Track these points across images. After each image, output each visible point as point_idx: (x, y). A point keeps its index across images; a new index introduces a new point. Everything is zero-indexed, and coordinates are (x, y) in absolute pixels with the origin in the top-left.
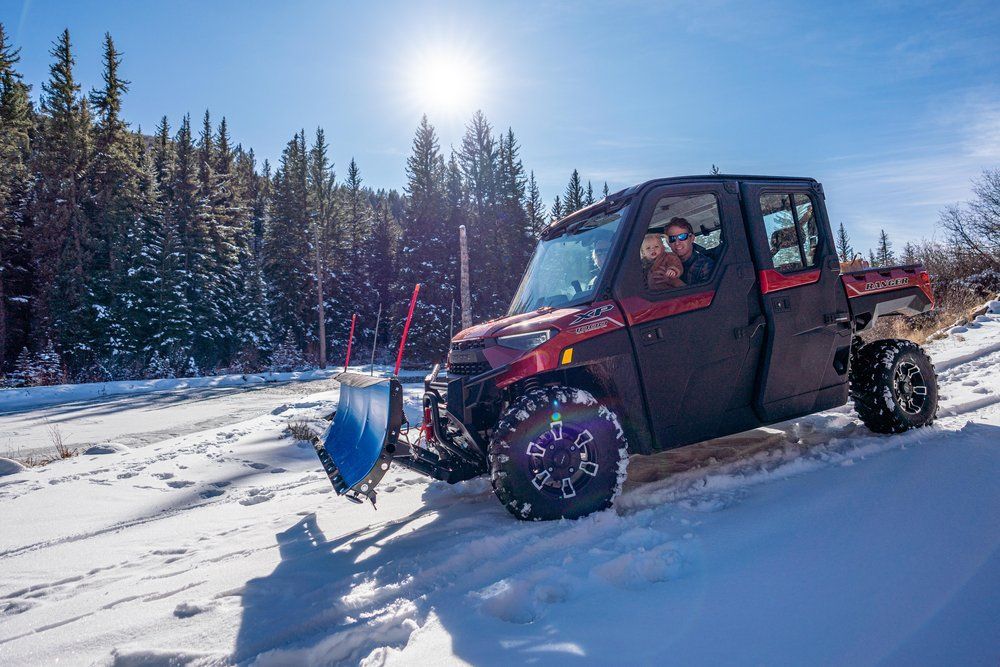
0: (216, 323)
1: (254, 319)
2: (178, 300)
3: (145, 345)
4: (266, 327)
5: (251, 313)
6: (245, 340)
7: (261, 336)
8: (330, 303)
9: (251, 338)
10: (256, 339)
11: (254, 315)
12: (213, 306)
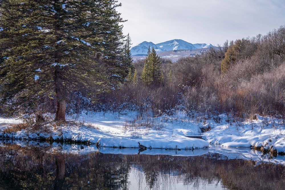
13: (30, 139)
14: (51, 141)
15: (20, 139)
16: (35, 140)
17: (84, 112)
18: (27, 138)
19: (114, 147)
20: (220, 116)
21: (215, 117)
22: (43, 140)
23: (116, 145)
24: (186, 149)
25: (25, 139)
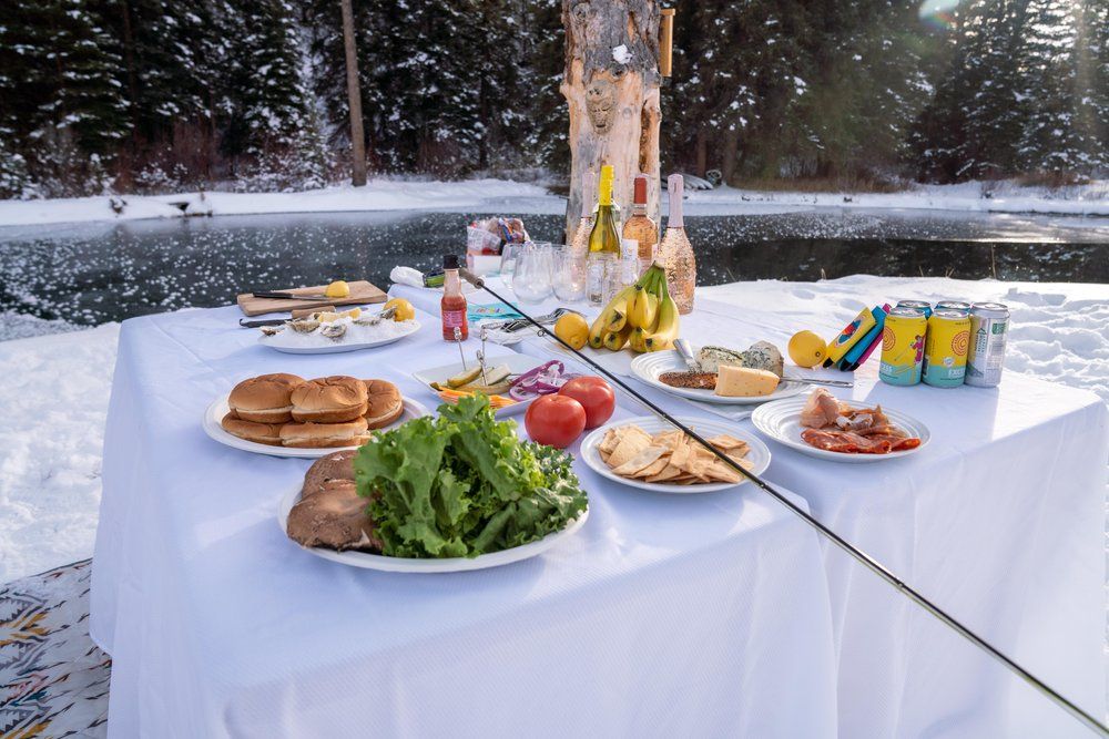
0: (197, 89)
1: (272, 82)
2: (79, 30)
3: (35, 127)
4: (295, 99)
5: (264, 70)
6: (255, 124)
7: (282, 115)
8: (431, 55)
9: (265, 120)
10: (274, 122)
11: (271, 74)
12: (180, 52)
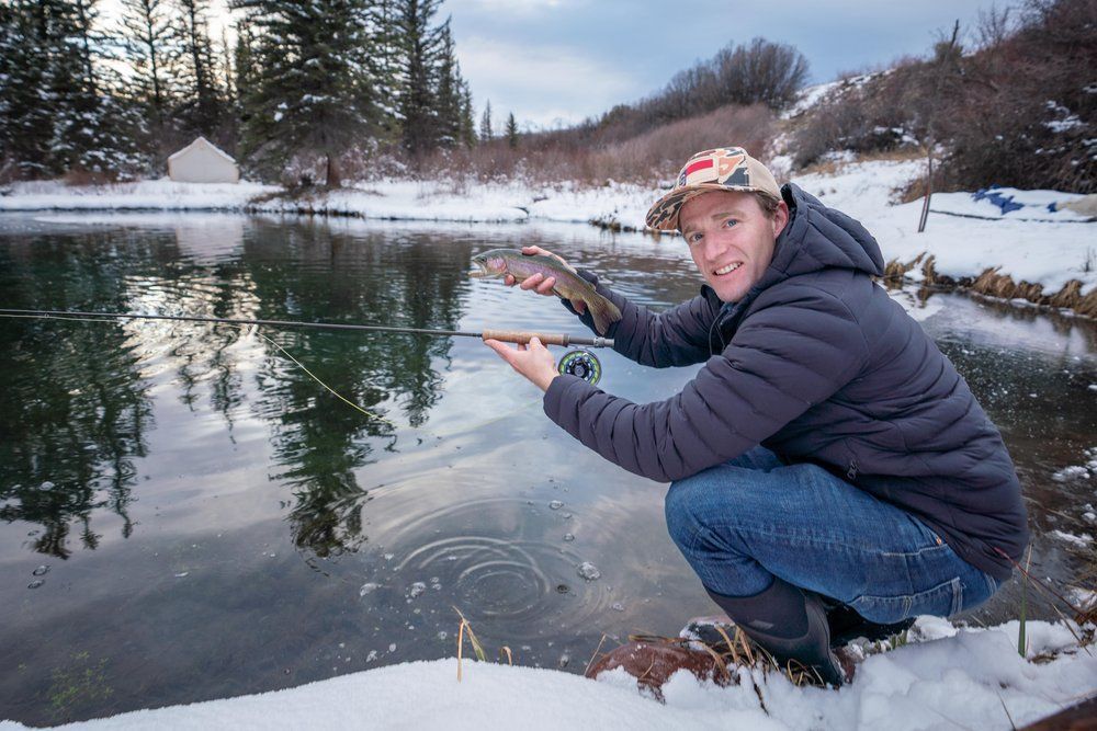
13: (284, 211)
14: (312, 213)
15: (270, 211)
16: (292, 212)
17: (387, 180)
18: (280, 209)
19: (383, 219)
20: (563, 183)
21: (556, 184)
22: (301, 212)
23: (385, 216)
24: (488, 222)
25: (277, 212)
